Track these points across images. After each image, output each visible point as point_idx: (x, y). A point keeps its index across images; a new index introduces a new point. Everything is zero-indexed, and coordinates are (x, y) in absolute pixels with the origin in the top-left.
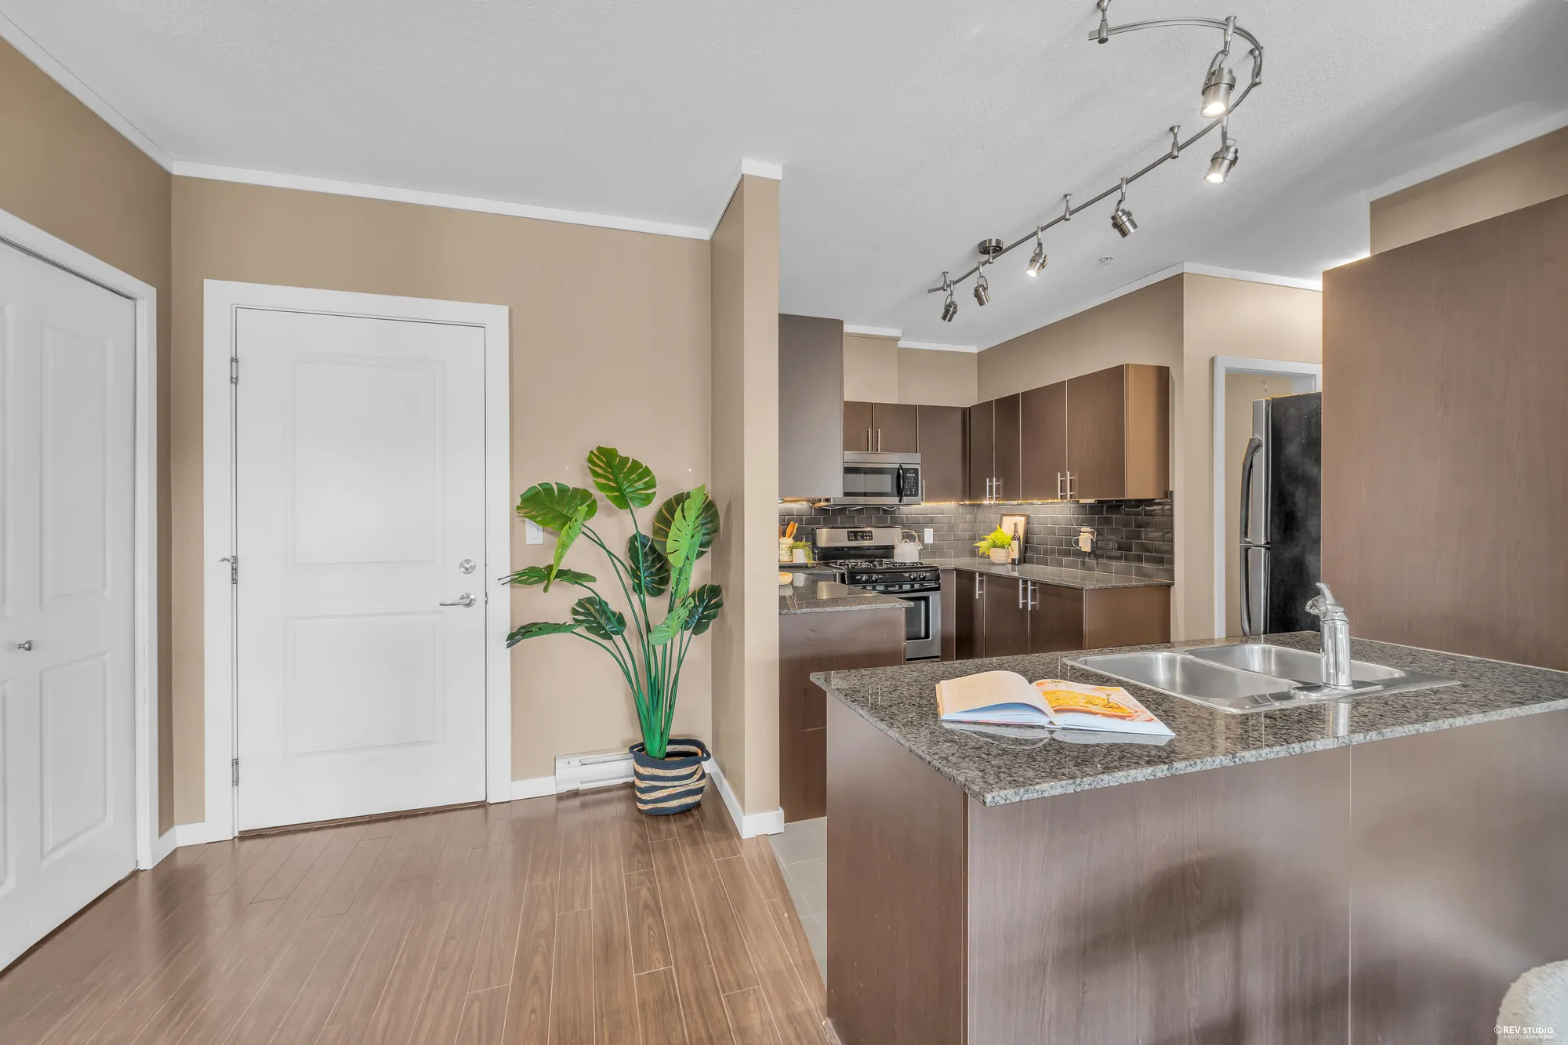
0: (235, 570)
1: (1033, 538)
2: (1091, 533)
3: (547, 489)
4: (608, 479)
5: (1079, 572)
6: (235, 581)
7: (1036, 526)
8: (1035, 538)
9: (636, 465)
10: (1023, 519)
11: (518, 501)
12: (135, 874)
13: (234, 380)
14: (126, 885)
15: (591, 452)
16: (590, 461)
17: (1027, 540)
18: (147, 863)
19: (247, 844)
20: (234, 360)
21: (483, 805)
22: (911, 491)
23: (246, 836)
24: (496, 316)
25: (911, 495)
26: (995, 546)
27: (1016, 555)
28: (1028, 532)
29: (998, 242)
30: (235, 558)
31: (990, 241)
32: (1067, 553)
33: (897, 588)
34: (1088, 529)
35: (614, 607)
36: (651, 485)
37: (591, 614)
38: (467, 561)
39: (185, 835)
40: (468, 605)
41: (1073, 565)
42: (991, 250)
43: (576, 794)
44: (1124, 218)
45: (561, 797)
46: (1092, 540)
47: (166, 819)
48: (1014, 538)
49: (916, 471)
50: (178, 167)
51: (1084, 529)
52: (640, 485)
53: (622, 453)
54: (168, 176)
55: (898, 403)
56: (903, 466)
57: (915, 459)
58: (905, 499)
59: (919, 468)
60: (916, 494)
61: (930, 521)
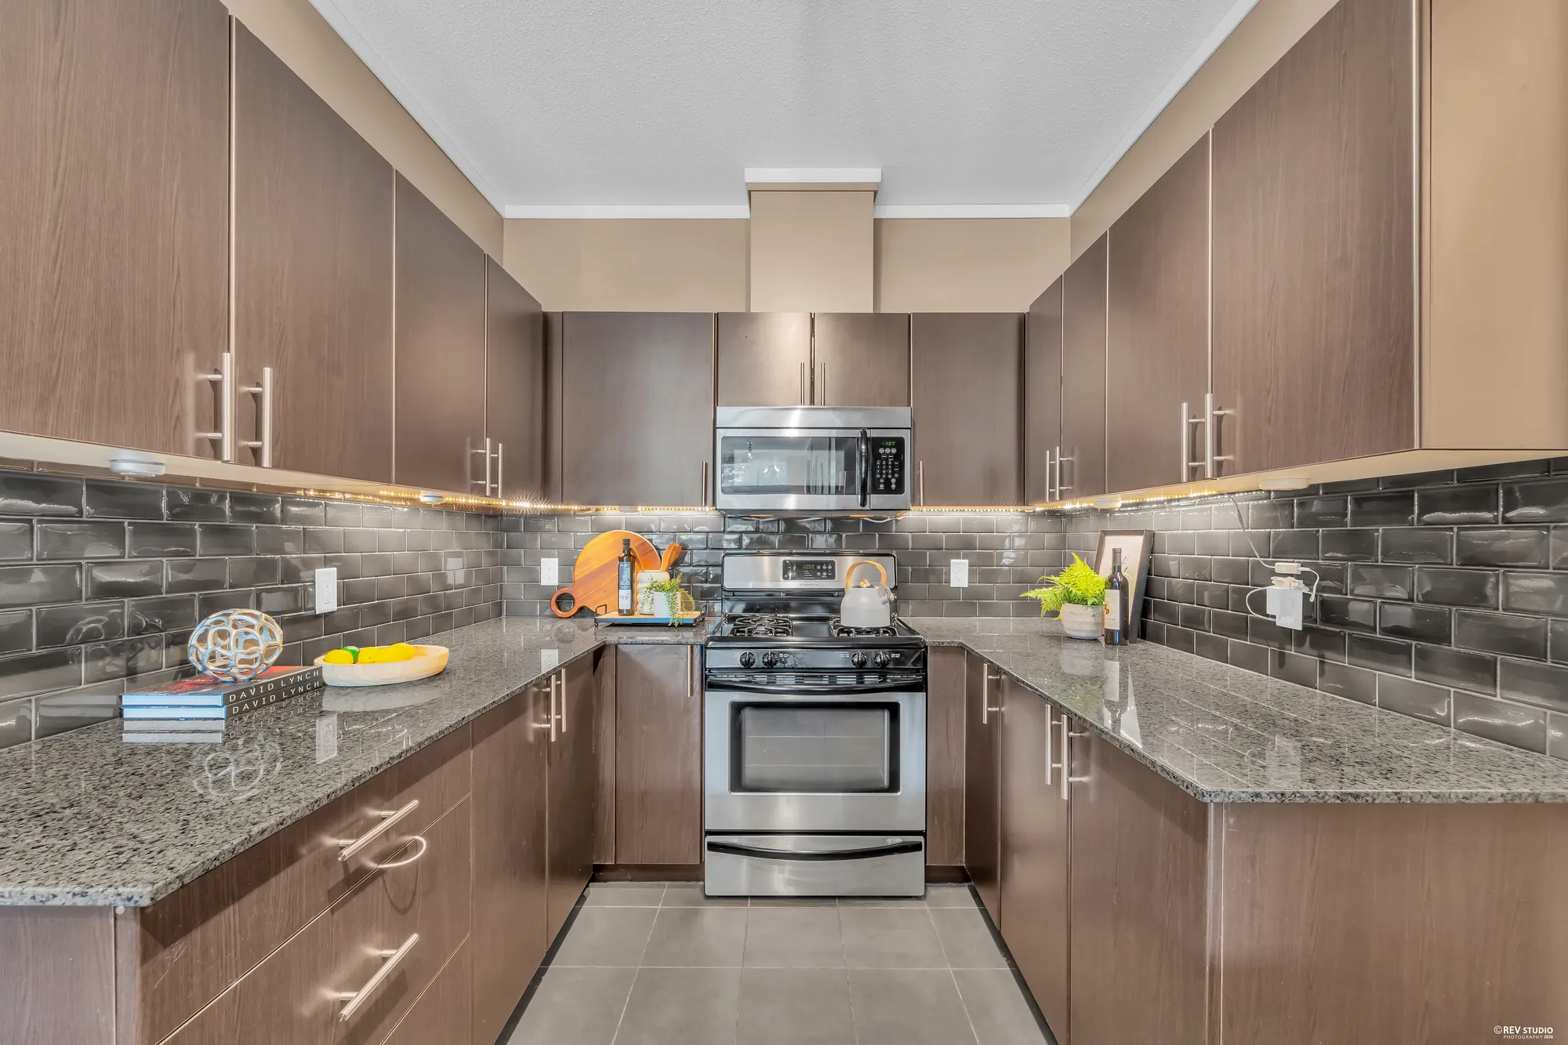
1: (1163, 583)
2: (1303, 577)
5: (1272, 683)
7: (1172, 560)
8: (1164, 585)
10: (1139, 540)
17: (1148, 588)
22: (888, 482)
25: (888, 490)
26: (1070, 599)
27: (1113, 622)
28: (1150, 572)
32: (1240, 628)
33: (826, 681)
34: (1293, 566)
41: (1253, 662)
46: (1306, 596)
48: (1111, 584)
49: (900, 443)
51: (1281, 566)
55: (869, 309)
56: (871, 434)
57: (894, 419)
58: (875, 500)
59: (906, 435)
60: (900, 489)
61: (964, 545)
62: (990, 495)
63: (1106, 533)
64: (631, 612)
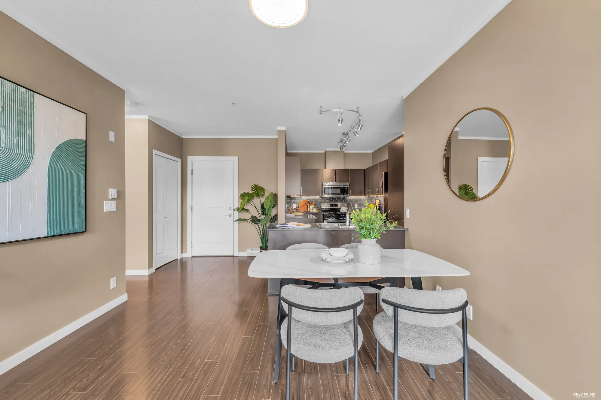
0: (192, 208)
3: (245, 193)
4: (255, 191)
6: (192, 210)
9: (262, 188)
11: (240, 195)
12: (177, 259)
13: (192, 174)
14: (176, 261)
15: (253, 186)
16: (252, 188)
18: (179, 258)
19: (193, 258)
20: (192, 170)
21: (233, 256)
22: (346, 193)
23: (193, 257)
24: (236, 159)
25: (346, 194)
29: (346, 133)
30: (192, 206)
31: (344, 133)
35: (259, 218)
36: (264, 192)
37: (254, 219)
38: (230, 208)
39: (185, 255)
40: (230, 216)
42: (345, 134)
43: (251, 256)
44: (355, 133)
45: (248, 257)
47: (182, 252)
49: (348, 187)
50: (184, 137)
52: (262, 192)
53: (259, 185)
54: (182, 139)
55: (343, 169)
56: (344, 186)
57: (347, 184)
58: (344, 195)
59: (349, 187)
60: (348, 194)
61: (357, 202)
62: (360, 194)
63: (376, 200)
64: (309, 211)
